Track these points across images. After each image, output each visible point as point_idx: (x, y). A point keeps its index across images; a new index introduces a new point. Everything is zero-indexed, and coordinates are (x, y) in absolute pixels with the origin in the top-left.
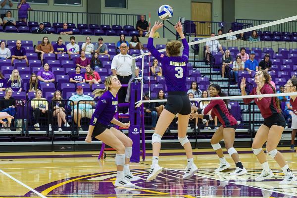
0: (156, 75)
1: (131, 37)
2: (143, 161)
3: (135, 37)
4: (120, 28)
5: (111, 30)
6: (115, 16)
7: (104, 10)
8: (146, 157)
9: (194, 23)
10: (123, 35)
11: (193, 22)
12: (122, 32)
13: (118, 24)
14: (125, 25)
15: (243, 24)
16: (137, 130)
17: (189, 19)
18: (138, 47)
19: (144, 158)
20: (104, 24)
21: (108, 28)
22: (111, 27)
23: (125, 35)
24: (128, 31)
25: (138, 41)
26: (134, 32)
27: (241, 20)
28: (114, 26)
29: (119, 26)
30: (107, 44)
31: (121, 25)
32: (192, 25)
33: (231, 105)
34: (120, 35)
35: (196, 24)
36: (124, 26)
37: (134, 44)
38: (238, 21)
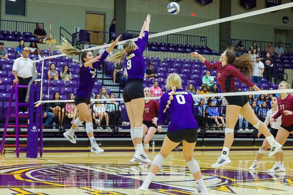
0: (52, 79)
1: (30, 43)
2: (41, 156)
3: (33, 43)
4: (19, 35)
5: (10, 35)
6: (15, 23)
7: (5, 17)
8: (43, 153)
9: (89, 32)
10: (23, 41)
11: (87, 31)
12: (21, 38)
13: (18, 31)
14: (24, 31)
15: (133, 35)
16: (35, 128)
17: (84, 29)
18: (36, 53)
19: (41, 155)
20: (4, 30)
21: (8, 34)
22: (11, 33)
23: (25, 41)
24: (27, 37)
25: (36, 47)
26: (32, 39)
27: (131, 31)
28: (13, 33)
29: (18, 33)
30: (7, 48)
31: (20, 31)
32: (87, 34)
33: (122, 107)
34: (20, 41)
35: (91, 33)
36: (23, 33)
37: (33, 50)
38: (128, 33)
